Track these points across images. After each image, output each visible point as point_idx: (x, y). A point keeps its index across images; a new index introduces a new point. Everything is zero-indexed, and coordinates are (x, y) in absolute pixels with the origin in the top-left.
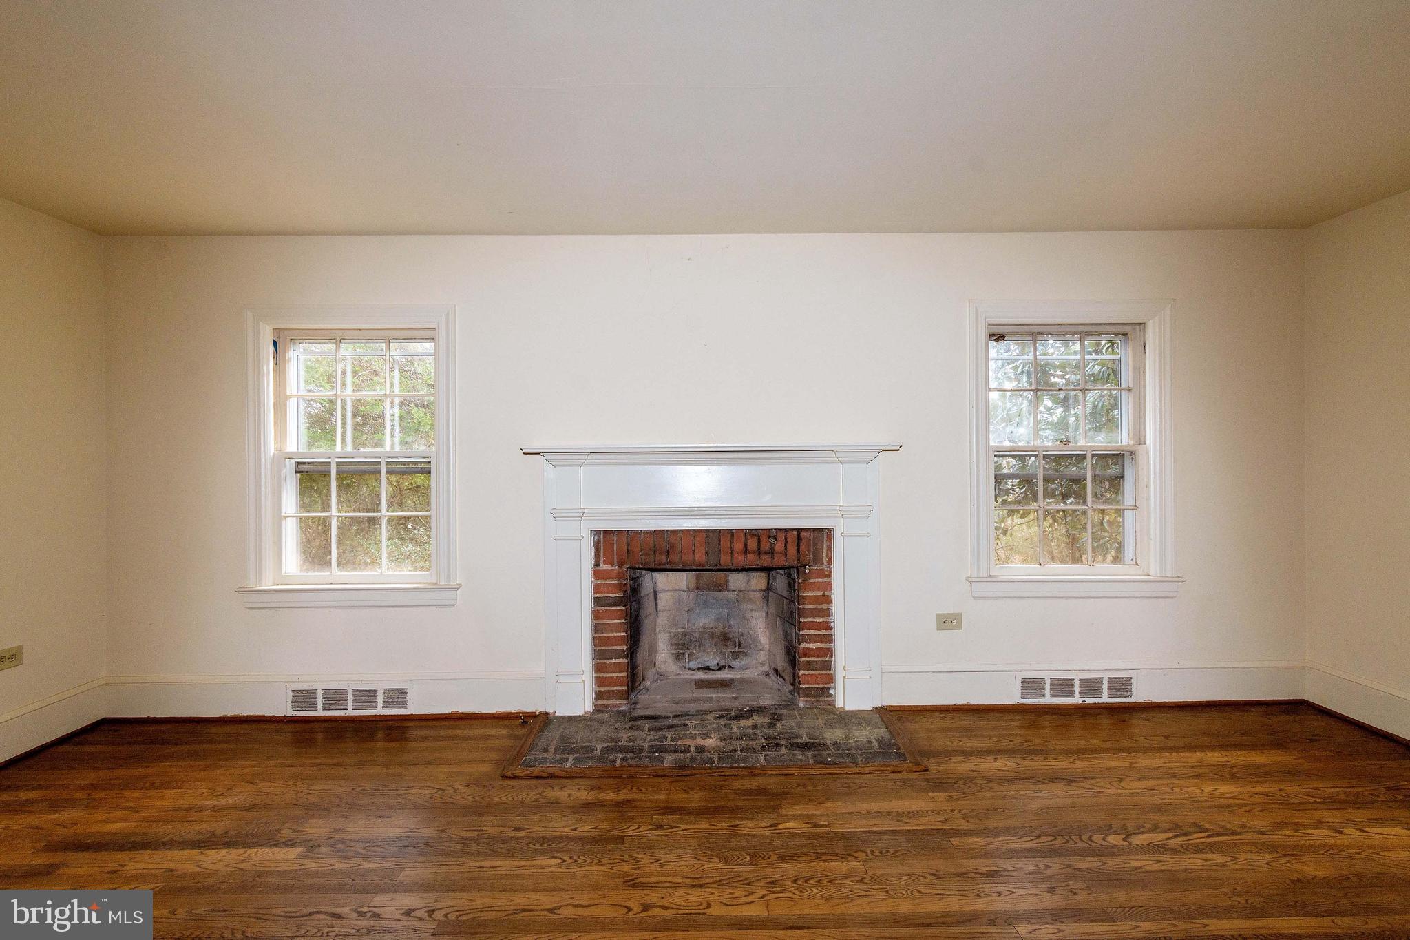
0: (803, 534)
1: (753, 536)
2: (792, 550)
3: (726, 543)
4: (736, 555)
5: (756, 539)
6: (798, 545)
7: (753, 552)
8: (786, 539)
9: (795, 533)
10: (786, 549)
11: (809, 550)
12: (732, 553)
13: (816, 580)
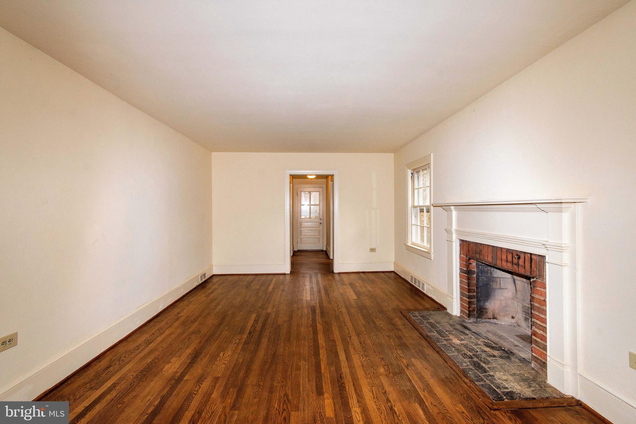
0: (533, 257)
1: (510, 253)
2: (528, 265)
3: (499, 253)
4: (503, 262)
5: (511, 255)
6: (531, 262)
7: (510, 262)
8: (525, 258)
9: (529, 255)
10: (525, 264)
11: (536, 268)
12: (501, 260)
13: (540, 289)
